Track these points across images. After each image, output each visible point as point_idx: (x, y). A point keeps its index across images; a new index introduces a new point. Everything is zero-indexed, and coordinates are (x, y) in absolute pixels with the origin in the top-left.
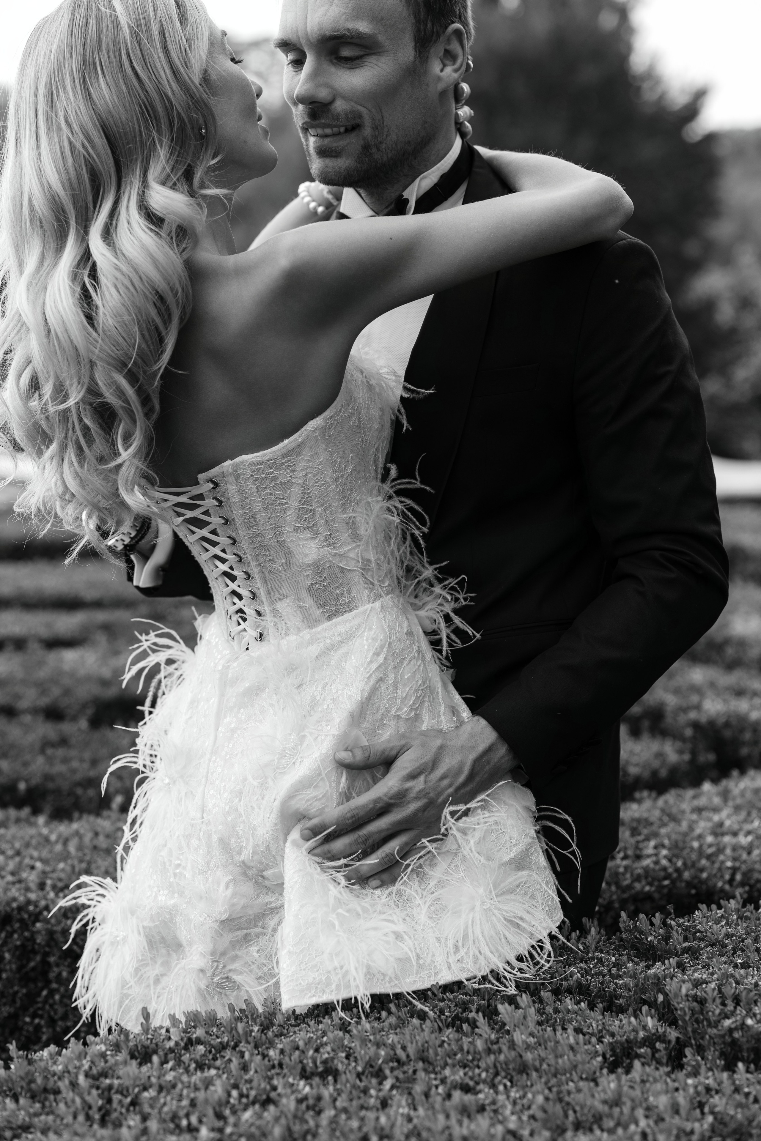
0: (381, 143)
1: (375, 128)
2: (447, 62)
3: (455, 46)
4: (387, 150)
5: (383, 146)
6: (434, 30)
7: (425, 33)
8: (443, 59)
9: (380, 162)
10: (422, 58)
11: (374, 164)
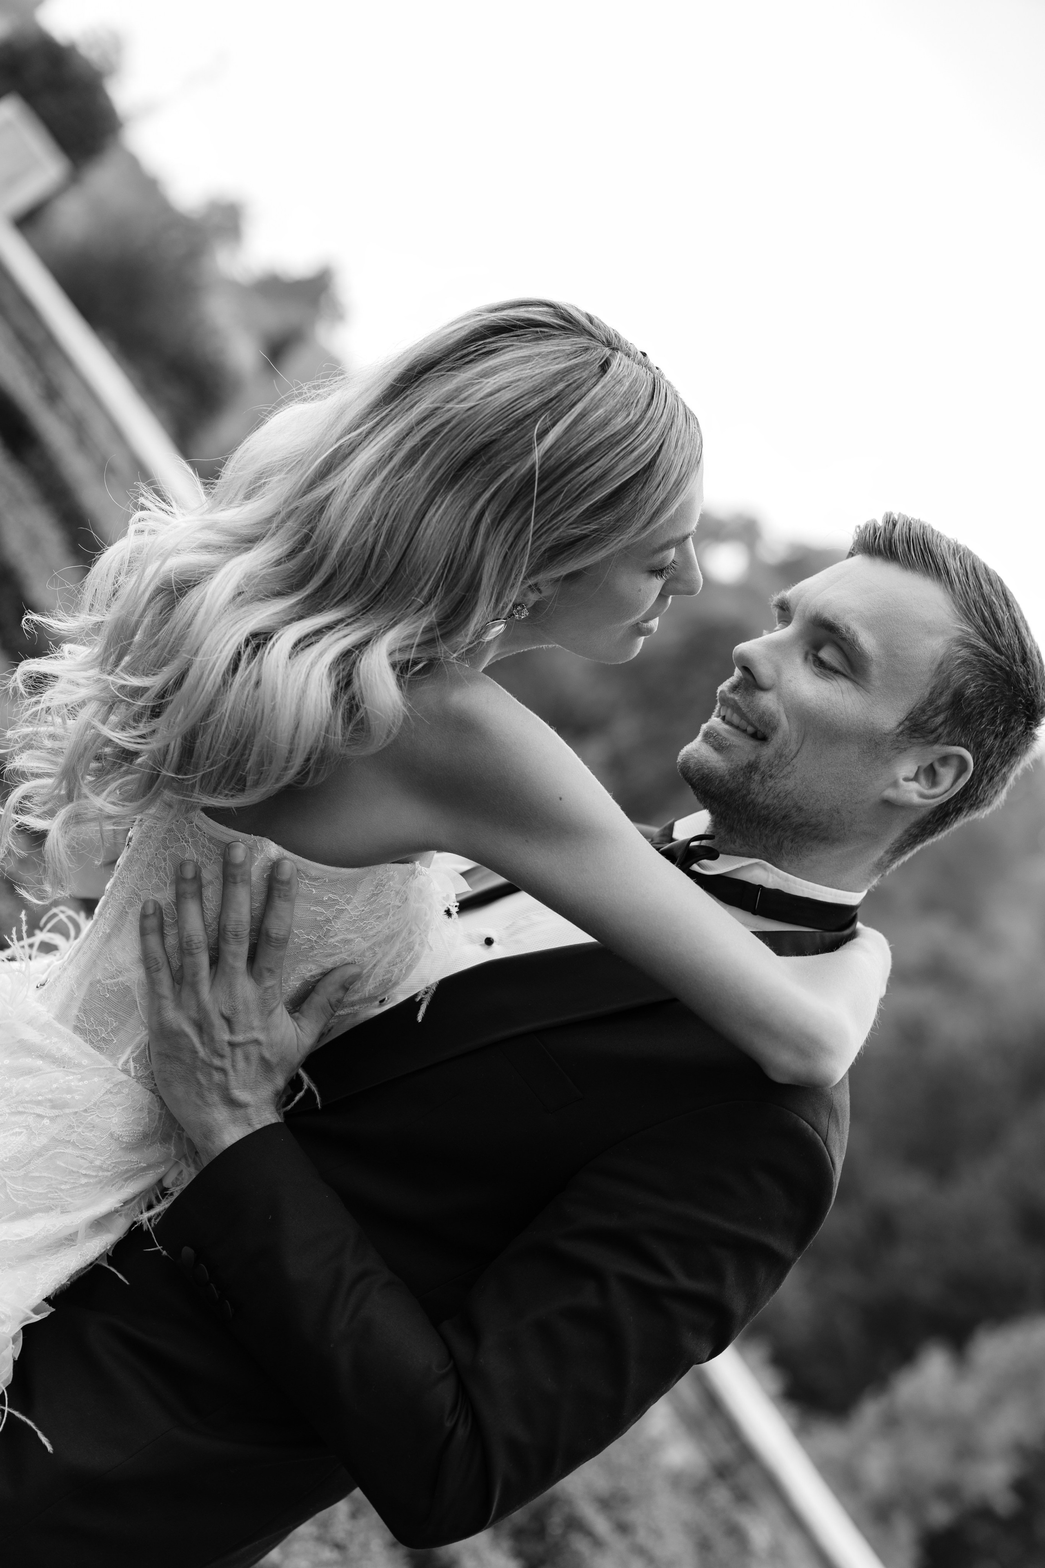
0: (771, 776)
1: (780, 755)
2: (922, 778)
3: (947, 775)
4: (771, 791)
5: (770, 783)
6: (940, 730)
7: (926, 721)
8: (922, 770)
9: (753, 797)
10: (899, 741)
11: (745, 792)
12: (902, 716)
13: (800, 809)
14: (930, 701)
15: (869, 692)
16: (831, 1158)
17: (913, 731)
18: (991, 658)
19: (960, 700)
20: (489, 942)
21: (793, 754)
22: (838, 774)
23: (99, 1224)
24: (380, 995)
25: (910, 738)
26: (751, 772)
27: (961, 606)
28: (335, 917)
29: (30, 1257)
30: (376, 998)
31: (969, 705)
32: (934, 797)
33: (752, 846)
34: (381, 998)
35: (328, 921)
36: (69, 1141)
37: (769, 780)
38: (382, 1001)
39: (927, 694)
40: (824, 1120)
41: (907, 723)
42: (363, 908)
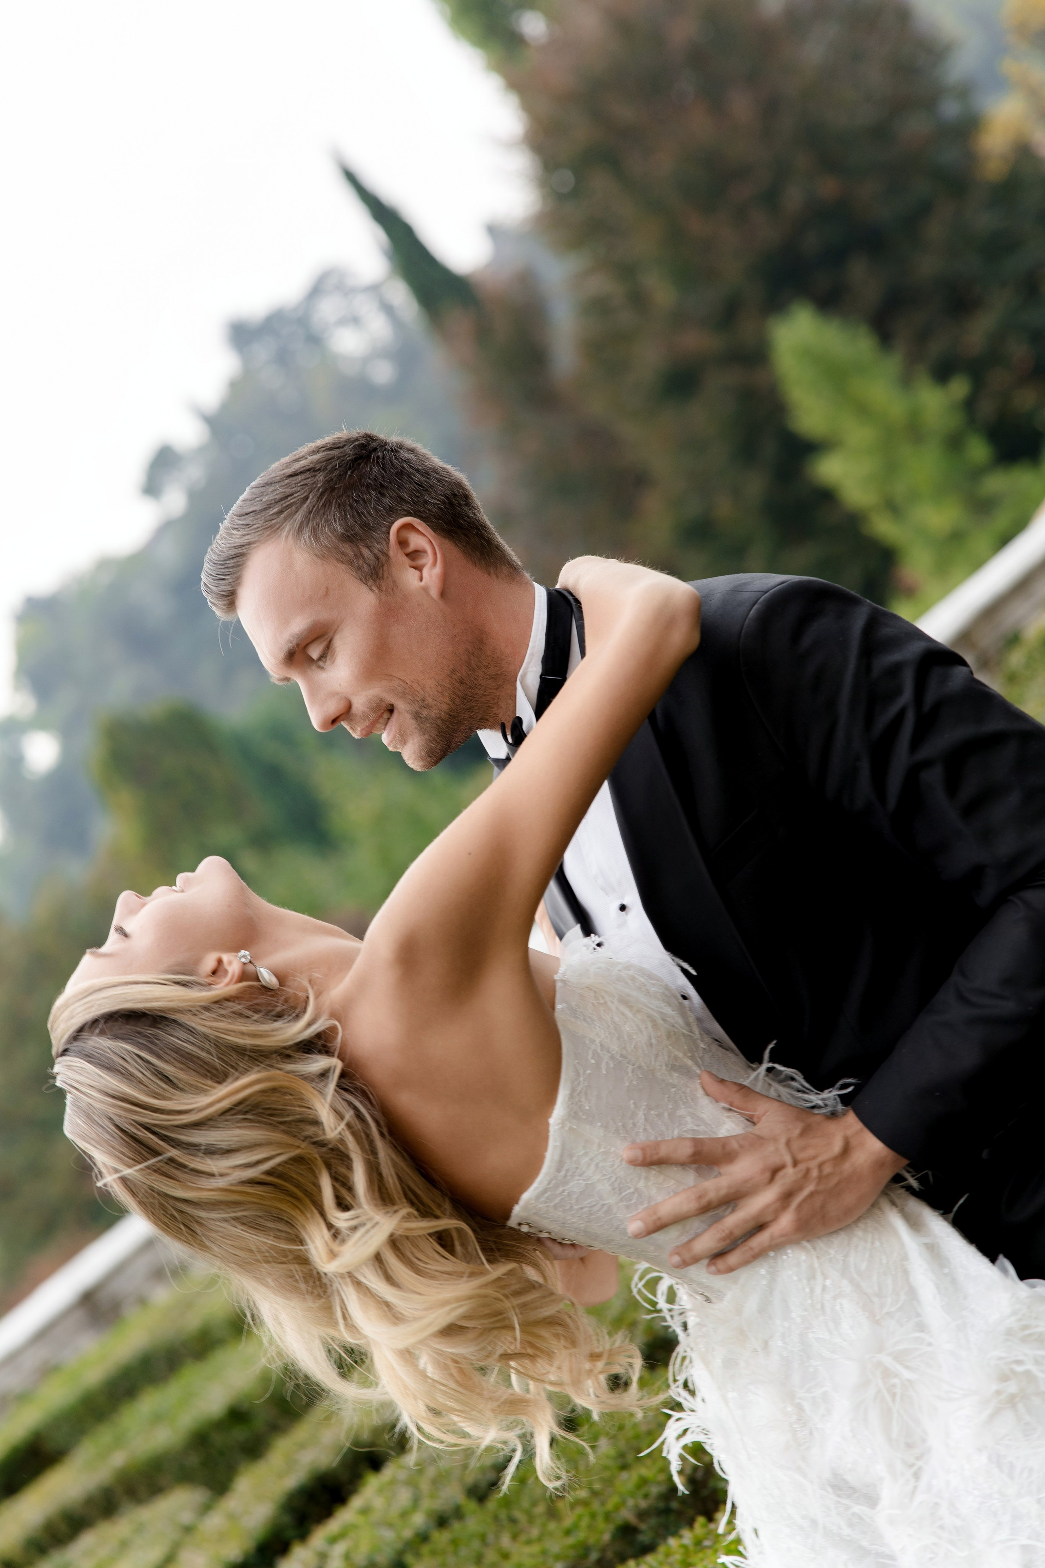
0: (423, 701)
2: (419, 565)
3: (416, 541)
4: (437, 699)
5: (430, 700)
6: (376, 551)
7: (369, 565)
8: (413, 564)
9: (443, 714)
10: (387, 589)
11: (439, 721)
12: (364, 588)
13: (453, 671)
14: (350, 563)
15: (343, 621)
16: (778, 585)
17: (377, 577)
18: (311, 508)
19: (348, 536)
20: (623, 908)
21: (401, 683)
22: (418, 642)
23: (915, 1224)
24: (677, 1000)
25: (383, 578)
26: (421, 717)
27: (268, 535)
28: (608, 1052)
29: (954, 1281)
30: (681, 1004)
31: (352, 528)
32: (435, 554)
33: (498, 698)
34: (681, 999)
35: (612, 1057)
36: (844, 1260)
37: (426, 702)
38: (685, 998)
39: (343, 567)
40: (745, 596)
41: (370, 583)
42: (597, 1028)
